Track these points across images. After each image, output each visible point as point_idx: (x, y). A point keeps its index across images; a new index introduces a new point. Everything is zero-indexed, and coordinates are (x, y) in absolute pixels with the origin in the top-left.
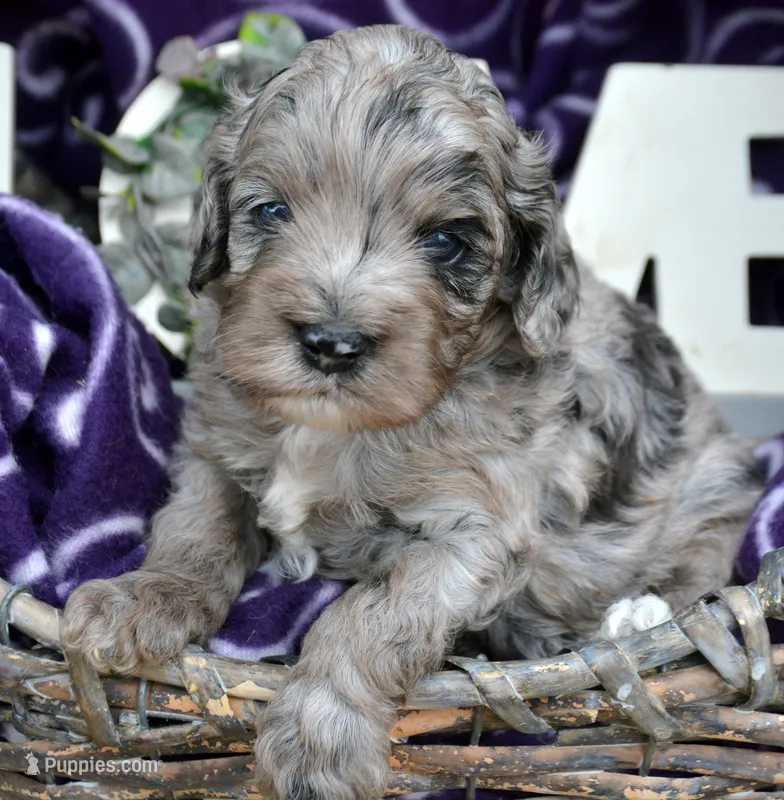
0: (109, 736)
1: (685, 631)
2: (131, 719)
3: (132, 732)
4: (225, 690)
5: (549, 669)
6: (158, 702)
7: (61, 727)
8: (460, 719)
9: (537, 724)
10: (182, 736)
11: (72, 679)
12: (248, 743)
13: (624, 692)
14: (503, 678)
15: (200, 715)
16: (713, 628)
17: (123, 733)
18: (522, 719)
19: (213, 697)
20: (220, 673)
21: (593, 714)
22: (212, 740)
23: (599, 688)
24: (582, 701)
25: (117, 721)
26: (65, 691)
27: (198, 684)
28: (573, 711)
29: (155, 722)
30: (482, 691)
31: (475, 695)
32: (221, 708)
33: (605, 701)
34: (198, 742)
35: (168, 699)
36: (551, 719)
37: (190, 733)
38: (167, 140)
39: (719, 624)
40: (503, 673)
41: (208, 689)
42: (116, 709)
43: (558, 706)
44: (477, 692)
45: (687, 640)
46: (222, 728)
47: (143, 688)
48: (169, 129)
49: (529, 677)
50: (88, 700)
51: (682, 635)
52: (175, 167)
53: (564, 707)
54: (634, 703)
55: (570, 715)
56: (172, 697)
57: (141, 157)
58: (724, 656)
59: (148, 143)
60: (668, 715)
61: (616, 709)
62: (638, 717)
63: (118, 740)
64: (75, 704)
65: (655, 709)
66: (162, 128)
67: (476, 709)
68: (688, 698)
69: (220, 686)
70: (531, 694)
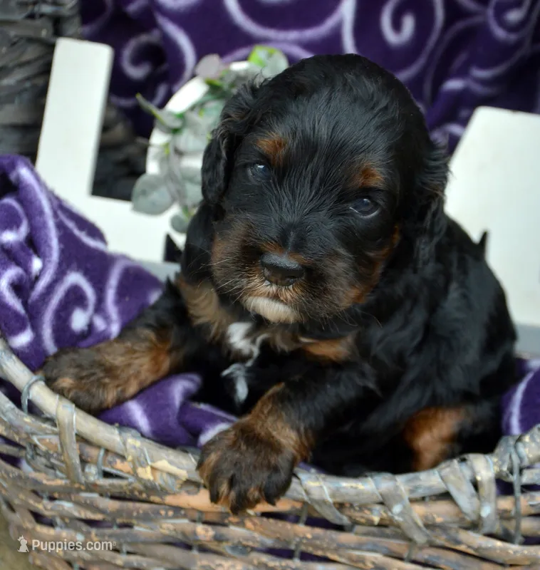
0: (78, 479)
1: (442, 478)
2: (92, 471)
3: (92, 479)
4: (149, 463)
5: (352, 487)
6: (110, 463)
7: (53, 467)
8: (293, 507)
9: (341, 519)
10: (121, 487)
11: (60, 439)
12: (162, 498)
13: (397, 509)
14: (321, 487)
15: (133, 475)
16: (459, 478)
17: (87, 478)
18: (332, 515)
19: (142, 466)
20: (148, 452)
21: (376, 519)
22: (141, 492)
23: (382, 503)
24: (370, 510)
25: (83, 470)
26: (56, 446)
27: (133, 457)
28: (364, 515)
29: (107, 475)
30: (307, 492)
31: (302, 495)
32: (146, 474)
33: (385, 512)
34: (132, 491)
35: (116, 462)
36: (350, 518)
37: (126, 486)
38: (194, 117)
39: (464, 476)
40: (322, 483)
41: (139, 461)
42: (84, 462)
43: (355, 510)
44: (304, 493)
45: (443, 484)
46: (146, 487)
47: (102, 452)
48: (196, 110)
49: (338, 489)
50: (68, 454)
51: (440, 480)
52: (196, 133)
53: (359, 511)
54: (402, 517)
55: (362, 517)
56: (118, 461)
57: (177, 124)
58: (465, 498)
59: (182, 116)
60: (424, 529)
61: (391, 520)
62: (404, 526)
63: (83, 482)
64: (61, 455)
65: (416, 524)
66: (193, 108)
67: (304, 503)
68: (439, 520)
69: (146, 460)
70: (339, 500)
